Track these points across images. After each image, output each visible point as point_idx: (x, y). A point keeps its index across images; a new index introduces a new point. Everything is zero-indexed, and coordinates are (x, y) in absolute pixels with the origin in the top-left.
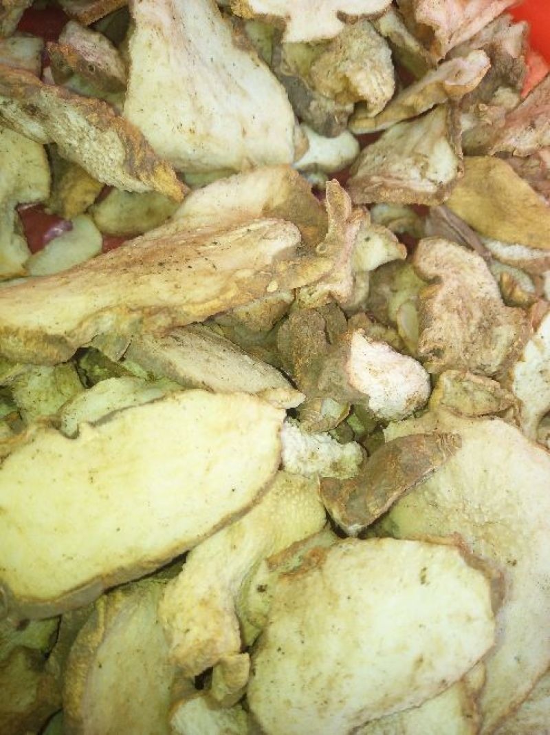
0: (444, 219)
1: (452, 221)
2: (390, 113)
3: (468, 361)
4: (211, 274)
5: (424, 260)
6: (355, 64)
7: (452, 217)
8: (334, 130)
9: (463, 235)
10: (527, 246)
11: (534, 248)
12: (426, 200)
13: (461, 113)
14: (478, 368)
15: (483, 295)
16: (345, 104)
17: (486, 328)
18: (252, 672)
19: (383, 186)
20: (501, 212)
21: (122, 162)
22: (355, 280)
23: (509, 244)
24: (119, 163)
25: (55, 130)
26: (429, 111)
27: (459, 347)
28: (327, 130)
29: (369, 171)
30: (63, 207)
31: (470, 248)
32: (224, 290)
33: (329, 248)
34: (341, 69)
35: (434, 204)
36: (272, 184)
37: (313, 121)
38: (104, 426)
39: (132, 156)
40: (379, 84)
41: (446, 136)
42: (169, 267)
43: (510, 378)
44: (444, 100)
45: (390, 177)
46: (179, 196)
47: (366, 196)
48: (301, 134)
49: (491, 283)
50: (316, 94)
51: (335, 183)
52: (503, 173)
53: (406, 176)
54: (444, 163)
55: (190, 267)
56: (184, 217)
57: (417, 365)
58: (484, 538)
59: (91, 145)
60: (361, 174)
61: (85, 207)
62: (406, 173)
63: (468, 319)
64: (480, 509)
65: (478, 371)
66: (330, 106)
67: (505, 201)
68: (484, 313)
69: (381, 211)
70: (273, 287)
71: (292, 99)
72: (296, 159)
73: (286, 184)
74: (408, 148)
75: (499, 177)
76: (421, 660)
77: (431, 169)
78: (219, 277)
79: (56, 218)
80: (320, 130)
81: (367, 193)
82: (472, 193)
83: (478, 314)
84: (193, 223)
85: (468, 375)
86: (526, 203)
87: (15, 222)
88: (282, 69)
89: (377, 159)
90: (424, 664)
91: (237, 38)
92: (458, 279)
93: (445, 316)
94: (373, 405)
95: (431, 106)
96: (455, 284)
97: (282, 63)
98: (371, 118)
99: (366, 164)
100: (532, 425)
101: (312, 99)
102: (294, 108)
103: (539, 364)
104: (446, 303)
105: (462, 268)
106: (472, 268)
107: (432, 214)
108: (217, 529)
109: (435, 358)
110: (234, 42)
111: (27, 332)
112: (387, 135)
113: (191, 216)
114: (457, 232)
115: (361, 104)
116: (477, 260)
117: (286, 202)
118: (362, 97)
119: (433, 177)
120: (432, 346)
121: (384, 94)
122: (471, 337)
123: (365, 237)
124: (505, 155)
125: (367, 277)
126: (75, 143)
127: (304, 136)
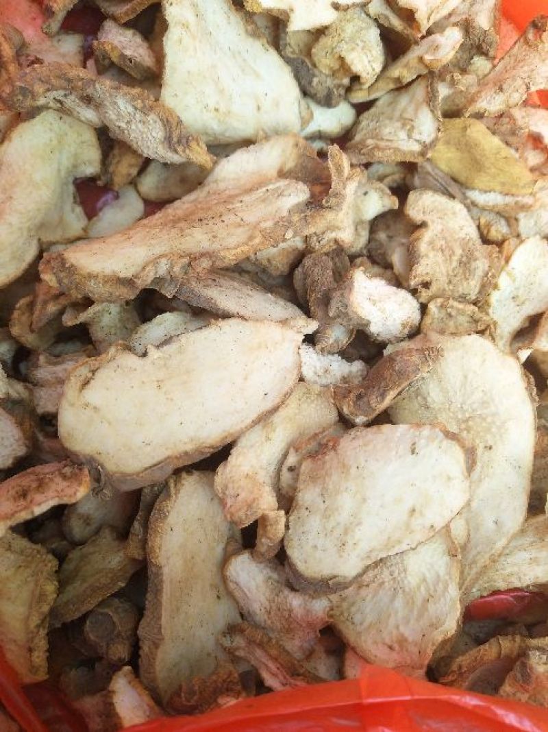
0: (428, 173)
1: (436, 174)
2: (381, 84)
3: (452, 291)
4: (240, 226)
5: (413, 209)
6: (348, 45)
7: (437, 171)
8: (334, 102)
9: (446, 186)
10: (501, 193)
11: (507, 194)
12: (413, 158)
13: (439, 82)
14: (460, 297)
15: (464, 236)
16: (342, 79)
17: (466, 263)
18: (287, 527)
19: (377, 147)
20: (477, 164)
21: (163, 140)
22: (356, 229)
23: (486, 192)
24: (161, 140)
25: (107, 115)
26: (413, 81)
27: (444, 280)
28: (327, 101)
29: (365, 135)
30: (112, 180)
31: (452, 197)
32: (251, 238)
33: (333, 201)
34: (337, 50)
35: (419, 160)
36: (283, 151)
37: (316, 94)
38: (165, 347)
39: (171, 133)
40: (369, 62)
41: (427, 102)
42: (206, 222)
43: (487, 304)
44: (425, 72)
45: (382, 139)
46: (209, 165)
47: (363, 157)
48: (306, 106)
49: (471, 226)
50: (316, 72)
51: (336, 147)
52: (478, 131)
53: (395, 138)
54: (426, 125)
55: (223, 221)
56: (213, 182)
57: (409, 296)
58: (465, 429)
59: (136, 126)
60: (358, 138)
61: (130, 178)
62: (396, 135)
63: (450, 256)
64: (462, 407)
65: (460, 300)
66: (329, 82)
67: (480, 155)
68: (463, 251)
69: (377, 169)
70: (289, 234)
71: (297, 77)
72: (302, 129)
73: (295, 151)
74: (397, 114)
75: (474, 135)
76: (414, 510)
77: (416, 131)
78: (247, 228)
79: (107, 188)
80: (323, 103)
81: (364, 154)
82: (453, 149)
83: (459, 252)
84: (222, 186)
85: (451, 302)
86: (498, 156)
87: (74, 194)
88: (288, 51)
89: (371, 124)
90: (417, 514)
91: (249, 28)
92: (441, 224)
93: (431, 254)
94: (374, 329)
95: (414, 77)
96: (439, 227)
97: (288, 47)
98: (365, 90)
99: (362, 129)
100: (506, 342)
101: (314, 75)
102: (300, 84)
103: (512, 291)
104: (431, 243)
105: (445, 214)
106: (454, 213)
107: (419, 170)
108: (256, 422)
109: (424, 290)
110: (246, 31)
111: (105, 276)
112: (380, 103)
113: (221, 181)
114: (441, 184)
115: (356, 79)
116: (458, 206)
117: (296, 166)
118: (356, 73)
119: (418, 137)
120: (421, 279)
121: (374, 70)
122: (453, 271)
123: (363, 192)
124: (479, 116)
125: (367, 227)
126: (123, 125)
127: (308, 108)
